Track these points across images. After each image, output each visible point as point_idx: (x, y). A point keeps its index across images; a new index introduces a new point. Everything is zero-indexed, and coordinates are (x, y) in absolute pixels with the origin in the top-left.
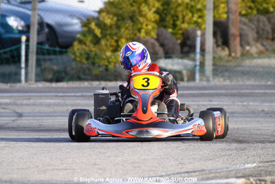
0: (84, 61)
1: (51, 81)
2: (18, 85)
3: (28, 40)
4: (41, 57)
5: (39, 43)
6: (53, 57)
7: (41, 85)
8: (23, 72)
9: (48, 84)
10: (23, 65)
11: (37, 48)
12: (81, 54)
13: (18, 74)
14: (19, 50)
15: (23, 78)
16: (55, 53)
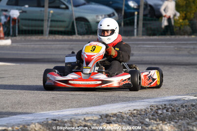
1: (150, 35)
2: (132, 38)
3: (138, 14)
4: (145, 22)
5: (145, 15)
7: (144, 37)
8: (135, 31)
9: (148, 37)
10: (136, 27)
11: (143, 18)
13: (133, 31)
14: (134, 19)
15: (135, 33)
16: (152, 20)
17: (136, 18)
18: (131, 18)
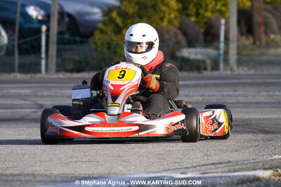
0: (106, 51)
1: (71, 71)
2: (38, 76)
3: (48, 30)
4: (61, 47)
5: (60, 33)
6: (73, 47)
7: (61, 75)
8: (43, 62)
9: (68, 75)
10: (43, 55)
11: (58, 38)
12: (102, 44)
13: (40, 64)
14: (39, 40)
15: (43, 68)
16: (75, 43)
17: (44, 37)
18: (34, 37)
